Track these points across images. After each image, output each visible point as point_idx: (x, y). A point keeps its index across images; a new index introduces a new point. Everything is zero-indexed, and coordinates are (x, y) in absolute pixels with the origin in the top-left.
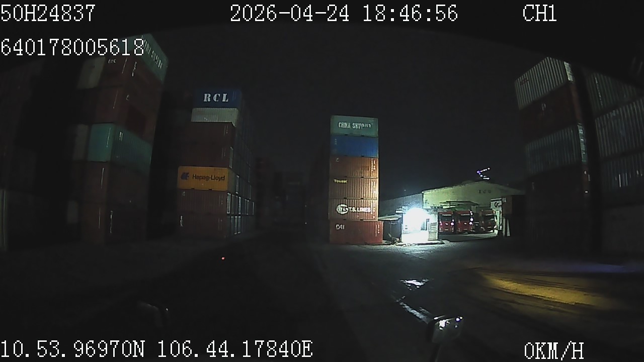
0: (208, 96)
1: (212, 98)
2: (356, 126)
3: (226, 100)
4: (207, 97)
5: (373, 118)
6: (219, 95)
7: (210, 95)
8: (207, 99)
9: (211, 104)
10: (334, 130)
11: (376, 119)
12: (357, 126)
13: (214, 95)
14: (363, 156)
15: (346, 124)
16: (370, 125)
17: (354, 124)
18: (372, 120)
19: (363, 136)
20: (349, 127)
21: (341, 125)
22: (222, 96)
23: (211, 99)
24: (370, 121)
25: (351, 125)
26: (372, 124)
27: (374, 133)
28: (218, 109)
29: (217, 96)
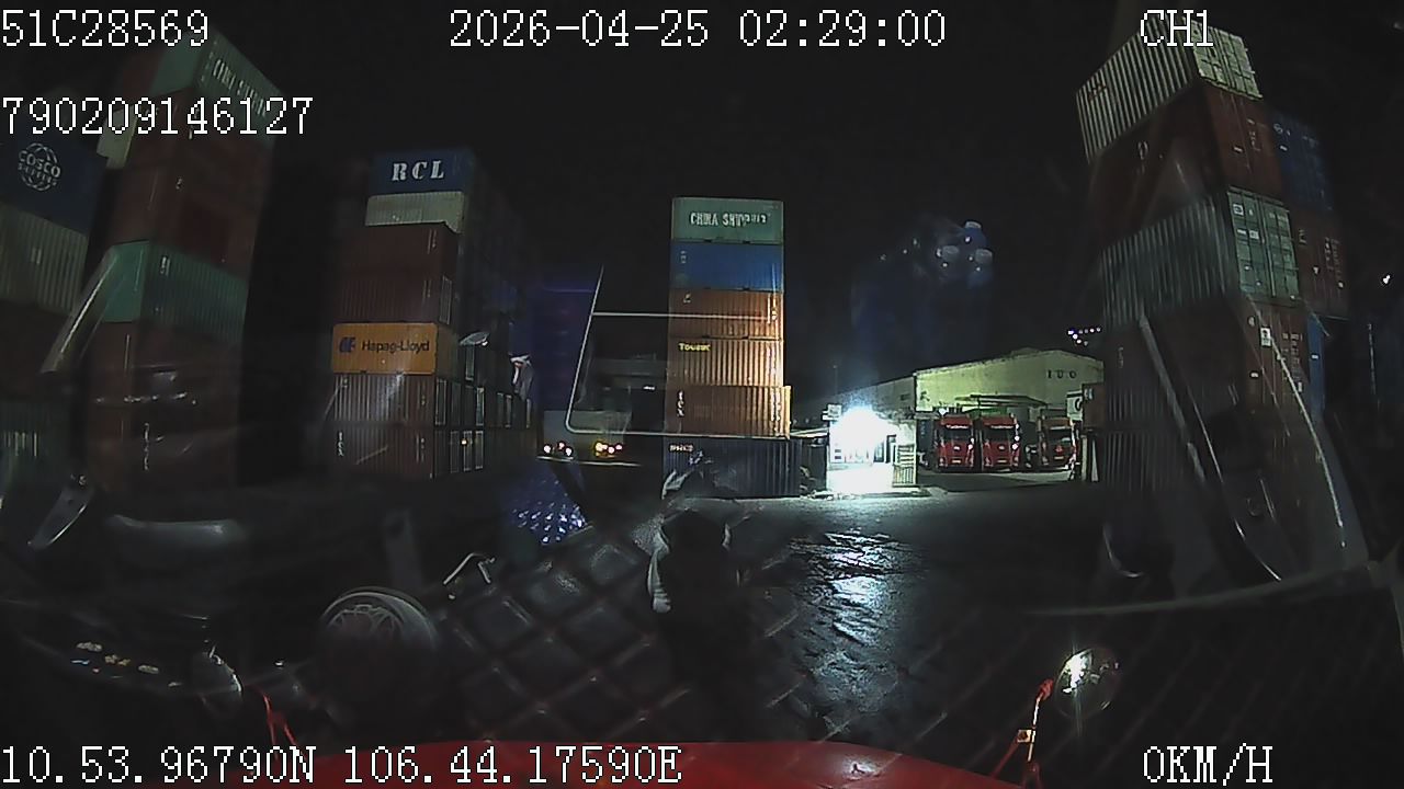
0: (401, 167)
1: (409, 172)
2: (731, 219)
3: (439, 174)
4: (399, 172)
5: (771, 202)
6: (425, 164)
7: (404, 166)
8: (399, 175)
9: (409, 186)
10: (680, 231)
11: (778, 202)
12: (733, 220)
13: (413, 166)
14: (747, 289)
15: (708, 217)
16: (764, 217)
17: (726, 215)
18: (768, 205)
19: (748, 242)
20: (715, 221)
21: (695, 218)
22: (430, 166)
23: (406, 175)
24: (765, 208)
25: (721, 219)
26: (769, 215)
27: (774, 235)
28: (423, 194)
29: (421, 166)
